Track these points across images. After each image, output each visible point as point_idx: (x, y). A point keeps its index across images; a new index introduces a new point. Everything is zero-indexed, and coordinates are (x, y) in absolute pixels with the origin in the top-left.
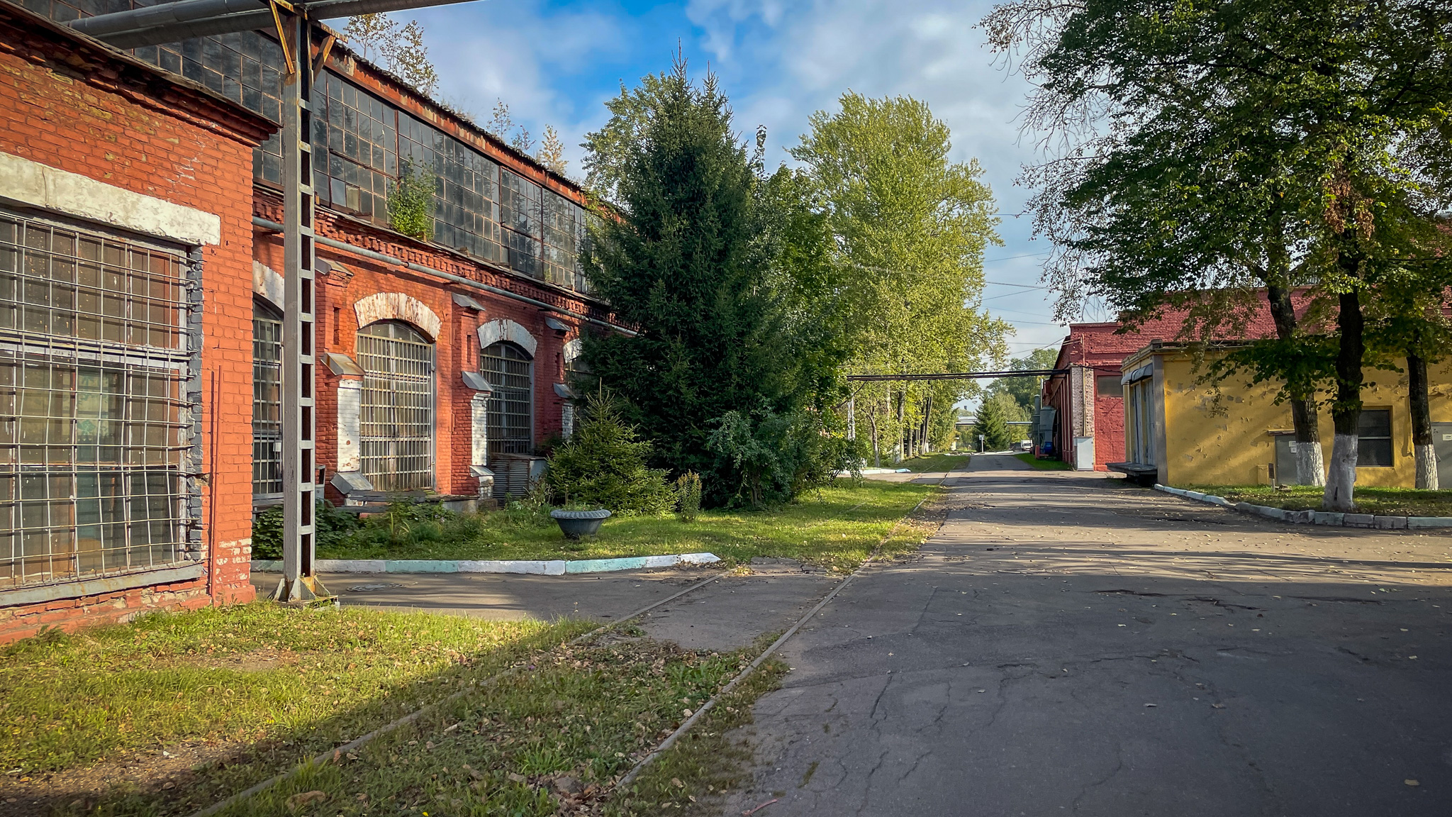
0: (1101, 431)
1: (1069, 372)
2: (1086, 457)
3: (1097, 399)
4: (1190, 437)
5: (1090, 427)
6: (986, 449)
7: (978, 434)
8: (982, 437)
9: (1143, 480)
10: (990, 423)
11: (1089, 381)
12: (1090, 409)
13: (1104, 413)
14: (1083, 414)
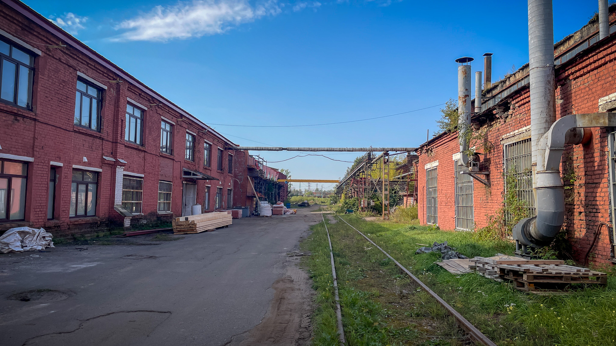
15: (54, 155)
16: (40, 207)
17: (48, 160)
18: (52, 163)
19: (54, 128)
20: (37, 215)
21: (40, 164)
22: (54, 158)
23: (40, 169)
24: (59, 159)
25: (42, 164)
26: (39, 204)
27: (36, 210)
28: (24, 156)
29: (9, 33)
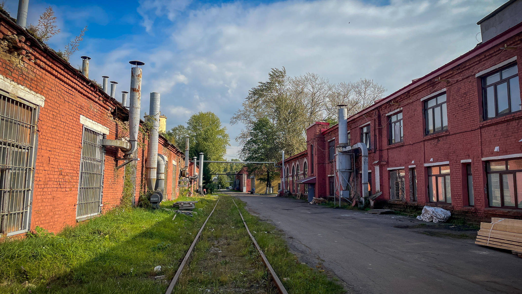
0: (247, 185)
1: (242, 174)
2: (245, 190)
3: (247, 180)
4: (258, 187)
5: (246, 185)
6: (221, 189)
7: (219, 184)
8: (220, 185)
9: (252, 193)
10: (222, 182)
11: (246, 176)
12: (246, 181)
13: (248, 182)
14: (245, 182)
15: (463, 155)
16: (458, 195)
17: (459, 160)
18: (462, 161)
19: (461, 134)
20: (456, 201)
21: (453, 164)
22: (464, 157)
23: (454, 168)
24: (469, 157)
25: (455, 164)
26: (457, 193)
27: (455, 197)
28: (445, 161)
29: (428, 95)
